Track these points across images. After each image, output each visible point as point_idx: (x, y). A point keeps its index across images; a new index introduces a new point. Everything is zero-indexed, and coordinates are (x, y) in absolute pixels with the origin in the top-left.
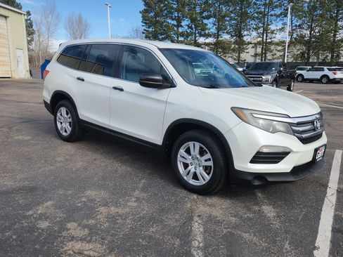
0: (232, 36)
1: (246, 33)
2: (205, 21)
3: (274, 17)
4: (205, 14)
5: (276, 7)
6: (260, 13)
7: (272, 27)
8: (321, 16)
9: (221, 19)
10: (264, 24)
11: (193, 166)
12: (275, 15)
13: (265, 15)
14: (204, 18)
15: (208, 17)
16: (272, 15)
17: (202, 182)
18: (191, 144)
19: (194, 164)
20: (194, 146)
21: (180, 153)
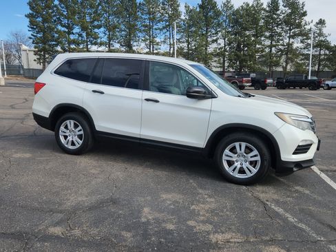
0: (121, 45)
1: (135, 44)
3: (158, 31)
4: (96, 23)
5: (159, 21)
6: (146, 26)
7: (158, 40)
9: (111, 28)
10: (150, 36)
12: (159, 29)
13: (150, 28)
14: (95, 27)
15: (99, 27)
16: (156, 29)
17: (249, 175)
18: (237, 144)
19: (240, 161)
20: (240, 146)
21: (225, 153)
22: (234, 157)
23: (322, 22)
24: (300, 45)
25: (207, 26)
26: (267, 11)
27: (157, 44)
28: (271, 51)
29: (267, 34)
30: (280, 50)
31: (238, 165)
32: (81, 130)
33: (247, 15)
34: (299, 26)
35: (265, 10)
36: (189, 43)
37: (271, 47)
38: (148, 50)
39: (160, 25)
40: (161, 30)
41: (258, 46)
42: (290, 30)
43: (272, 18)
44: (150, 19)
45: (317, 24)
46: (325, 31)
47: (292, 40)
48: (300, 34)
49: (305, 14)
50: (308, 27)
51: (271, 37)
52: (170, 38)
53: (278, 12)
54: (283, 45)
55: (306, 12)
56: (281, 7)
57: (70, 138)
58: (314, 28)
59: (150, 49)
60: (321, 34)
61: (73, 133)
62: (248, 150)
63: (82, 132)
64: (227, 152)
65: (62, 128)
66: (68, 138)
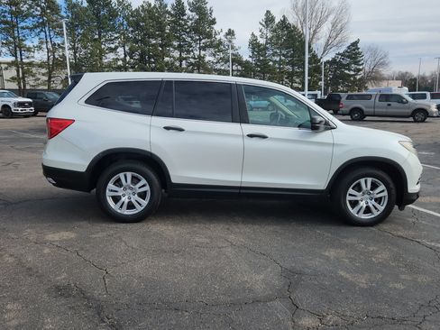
3: (27, 31)
5: (27, 16)
10: (14, 38)
11: (364, 201)
12: (27, 28)
13: (14, 26)
16: (23, 28)
17: (376, 213)
19: (365, 199)
20: (366, 182)
21: (349, 192)
23: (231, 33)
24: (212, 59)
25: (99, 28)
26: (172, 15)
27: (29, 50)
28: (181, 65)
29: (176, 44)
30: (191, 64)
31: (363, 204)
32: (145, 185)
33: (150, 18)
34: (209, 35)
35: (169, 13)
36: (76, 51)
37: (181, 59)
38: (13, 59)
39: (29, 22)
40: (31, 29)
41: (166, 59)
42: (200, 40)
43: (180, 25)
44: (11, 13)
45: (227, 34)
47: (203, 52)
48: (211, 46)
49: (213, 22)
50: (218, 37)
51: (180, 48)
52: (47, 42)
53: (185, 17)
54: (195, 58)
55: (214, 19)
56: (188, 12)
57: (125, 199)
58: (224, 39)
59: (16, 57)
61: (129, 191)
62: (374, 186)
63: (147, 188)
64: (351, 191)
65: (111, 186)
66: (123, 199)
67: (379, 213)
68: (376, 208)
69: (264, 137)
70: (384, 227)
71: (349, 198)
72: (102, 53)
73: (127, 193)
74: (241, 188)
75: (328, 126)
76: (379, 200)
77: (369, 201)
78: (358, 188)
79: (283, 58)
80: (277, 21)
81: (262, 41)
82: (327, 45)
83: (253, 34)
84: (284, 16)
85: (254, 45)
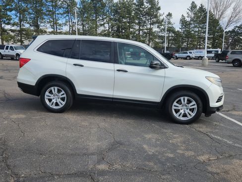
0: (30, 26)
1: (42, 24)
2: (9, 13)
3: (60, 16)
4: (8, 7)
5: (60, 8)
6: (50, 11)
7: (60, 22)
8: (87, 17)
9: (21, 12)
10: (53, 19)
11: (183, 110)
12: (60, 14)
13: (53, 13)
14: (7, 10)
15: (11, 10)
16: (58, 14)
17: (190, 117)
18: (182, 98)
19: (183, 109)
20: (184, 99)
21: (174, 104)
22: (180, 107)
23: (170, 15)
24: (157, 29)
25: (96, 13)
26: (137, 6)
27: (60, 25)
28: (139, 33)
29: (137, 21)
30: (145, 33)
31: (182, 111)
32: (64, 94)
33: (124, 7)
34: (156, 16)
35: (135, 4)
36: (83, 26)
37: (139, 30)
38: (53, 30)
39: (61, 11)
40: (62, 14)
41: (131, 30)
42: (151, 19)
43: (140, 11)
44: (52, 6)
45: (167, 15)
46: (172, 21)
47: (152, 26)
48: (157, 22)
49: (159, 9)
50: (161, 18)
51: (139, 24)
52: (69, 22)
53: (143, 7)
54: (147, 30)
55: (160, 7)
56: (145, 3)
58: (165, 18)
59: (54, 29)
60: (169, 23)
61: (56, 97)
62: (189, 102)
63: (65, 96)
64: (175, 103)
65: (47, 93)
66: (53, 100)
67: (192, 117)
68: (190, 115)
69: (126, 71)
70: (195, 125)
71: (173, 108)
72: (97, 27)
73: (55, 97)
74: (113, 98)
75: (163, 66)
76: (192, 110)
77: (186, 110)
78: (179, 102)
79: (200, 29)
80: (198, 8)
81: (188, 19)
82: (229, 21)
83: (183, 16)
84: (201, 5)
85: (183, 22)
